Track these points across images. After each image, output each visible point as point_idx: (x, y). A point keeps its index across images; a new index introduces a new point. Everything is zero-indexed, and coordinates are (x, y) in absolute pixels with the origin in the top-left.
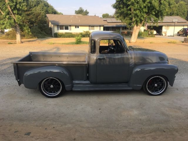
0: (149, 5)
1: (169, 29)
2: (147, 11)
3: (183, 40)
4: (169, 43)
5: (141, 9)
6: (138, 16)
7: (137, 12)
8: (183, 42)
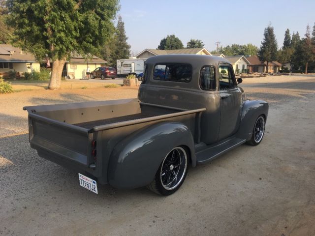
0: (82, 25)
1: (76, 68)
2: (78, 35)
3: (122, 83)
4: (106, 87)
5: (68, 31)
6: (62, 42)
7: (62, 34)
8: (122, 85)
